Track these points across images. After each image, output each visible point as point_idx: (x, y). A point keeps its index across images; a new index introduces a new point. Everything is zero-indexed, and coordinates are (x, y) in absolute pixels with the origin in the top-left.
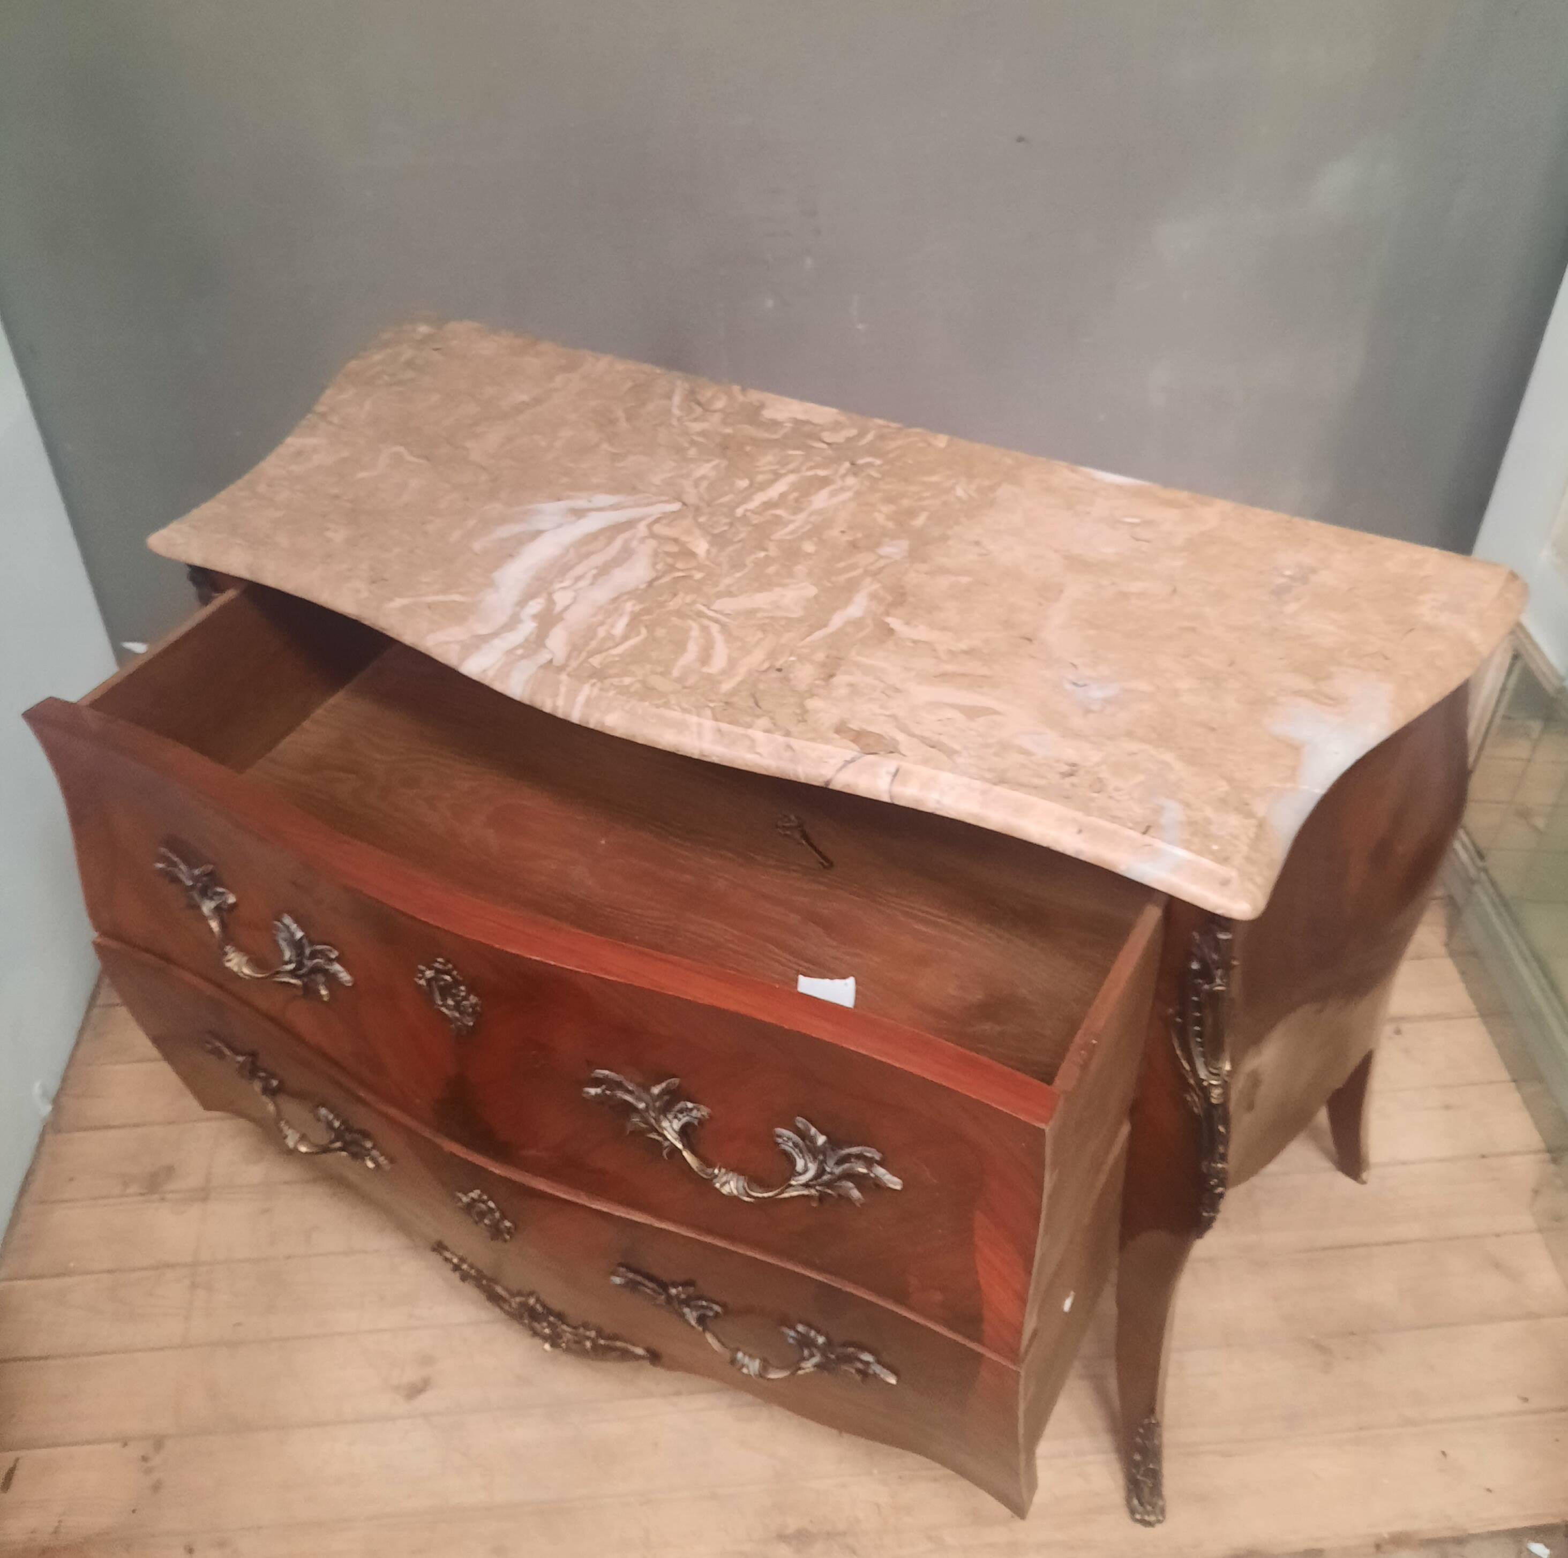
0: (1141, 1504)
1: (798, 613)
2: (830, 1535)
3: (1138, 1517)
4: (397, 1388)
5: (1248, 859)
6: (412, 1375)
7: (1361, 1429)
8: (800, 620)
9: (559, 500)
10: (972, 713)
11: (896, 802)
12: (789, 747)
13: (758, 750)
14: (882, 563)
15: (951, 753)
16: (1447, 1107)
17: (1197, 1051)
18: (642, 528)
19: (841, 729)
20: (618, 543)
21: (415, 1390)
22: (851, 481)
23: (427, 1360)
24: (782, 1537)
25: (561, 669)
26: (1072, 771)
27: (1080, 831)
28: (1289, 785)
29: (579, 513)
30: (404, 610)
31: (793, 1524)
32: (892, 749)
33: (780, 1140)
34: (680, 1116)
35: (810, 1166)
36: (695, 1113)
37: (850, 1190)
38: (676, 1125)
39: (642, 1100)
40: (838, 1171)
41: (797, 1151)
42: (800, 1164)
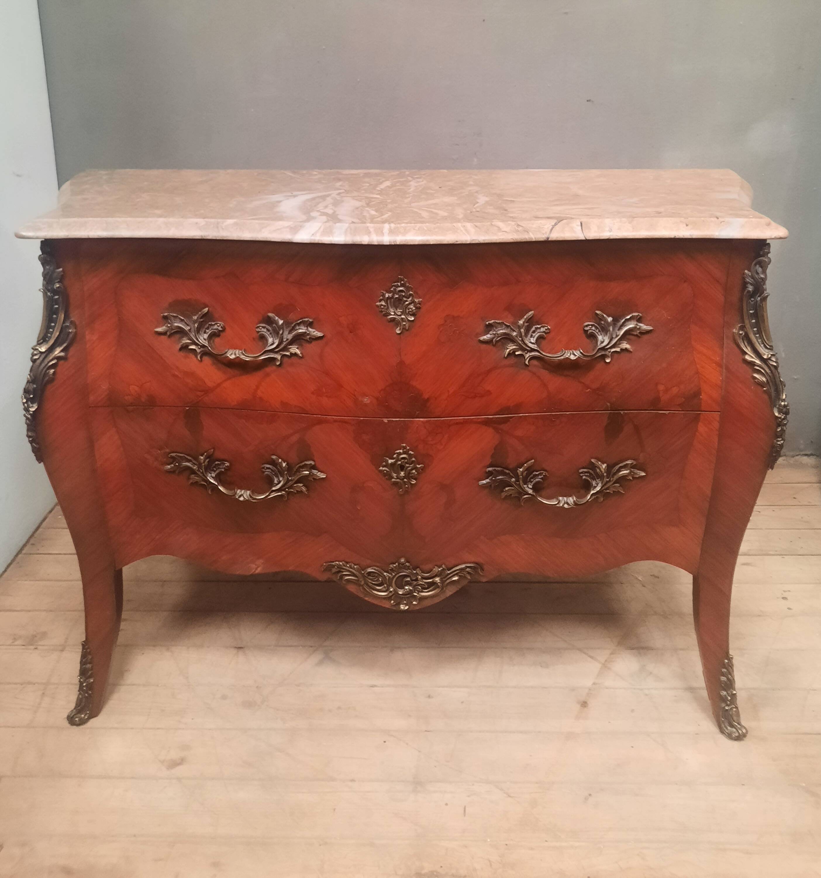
13: (503, 230)
23: (185, 747)
27: (688, 225)
34: (534, 334)
35: (605, 338)
36: (542, 329)
37: (626, 345)
38: (533, 340)
39: (514, 331)
40: (620, 333)
41: (597, 331)
42: (600, 338)
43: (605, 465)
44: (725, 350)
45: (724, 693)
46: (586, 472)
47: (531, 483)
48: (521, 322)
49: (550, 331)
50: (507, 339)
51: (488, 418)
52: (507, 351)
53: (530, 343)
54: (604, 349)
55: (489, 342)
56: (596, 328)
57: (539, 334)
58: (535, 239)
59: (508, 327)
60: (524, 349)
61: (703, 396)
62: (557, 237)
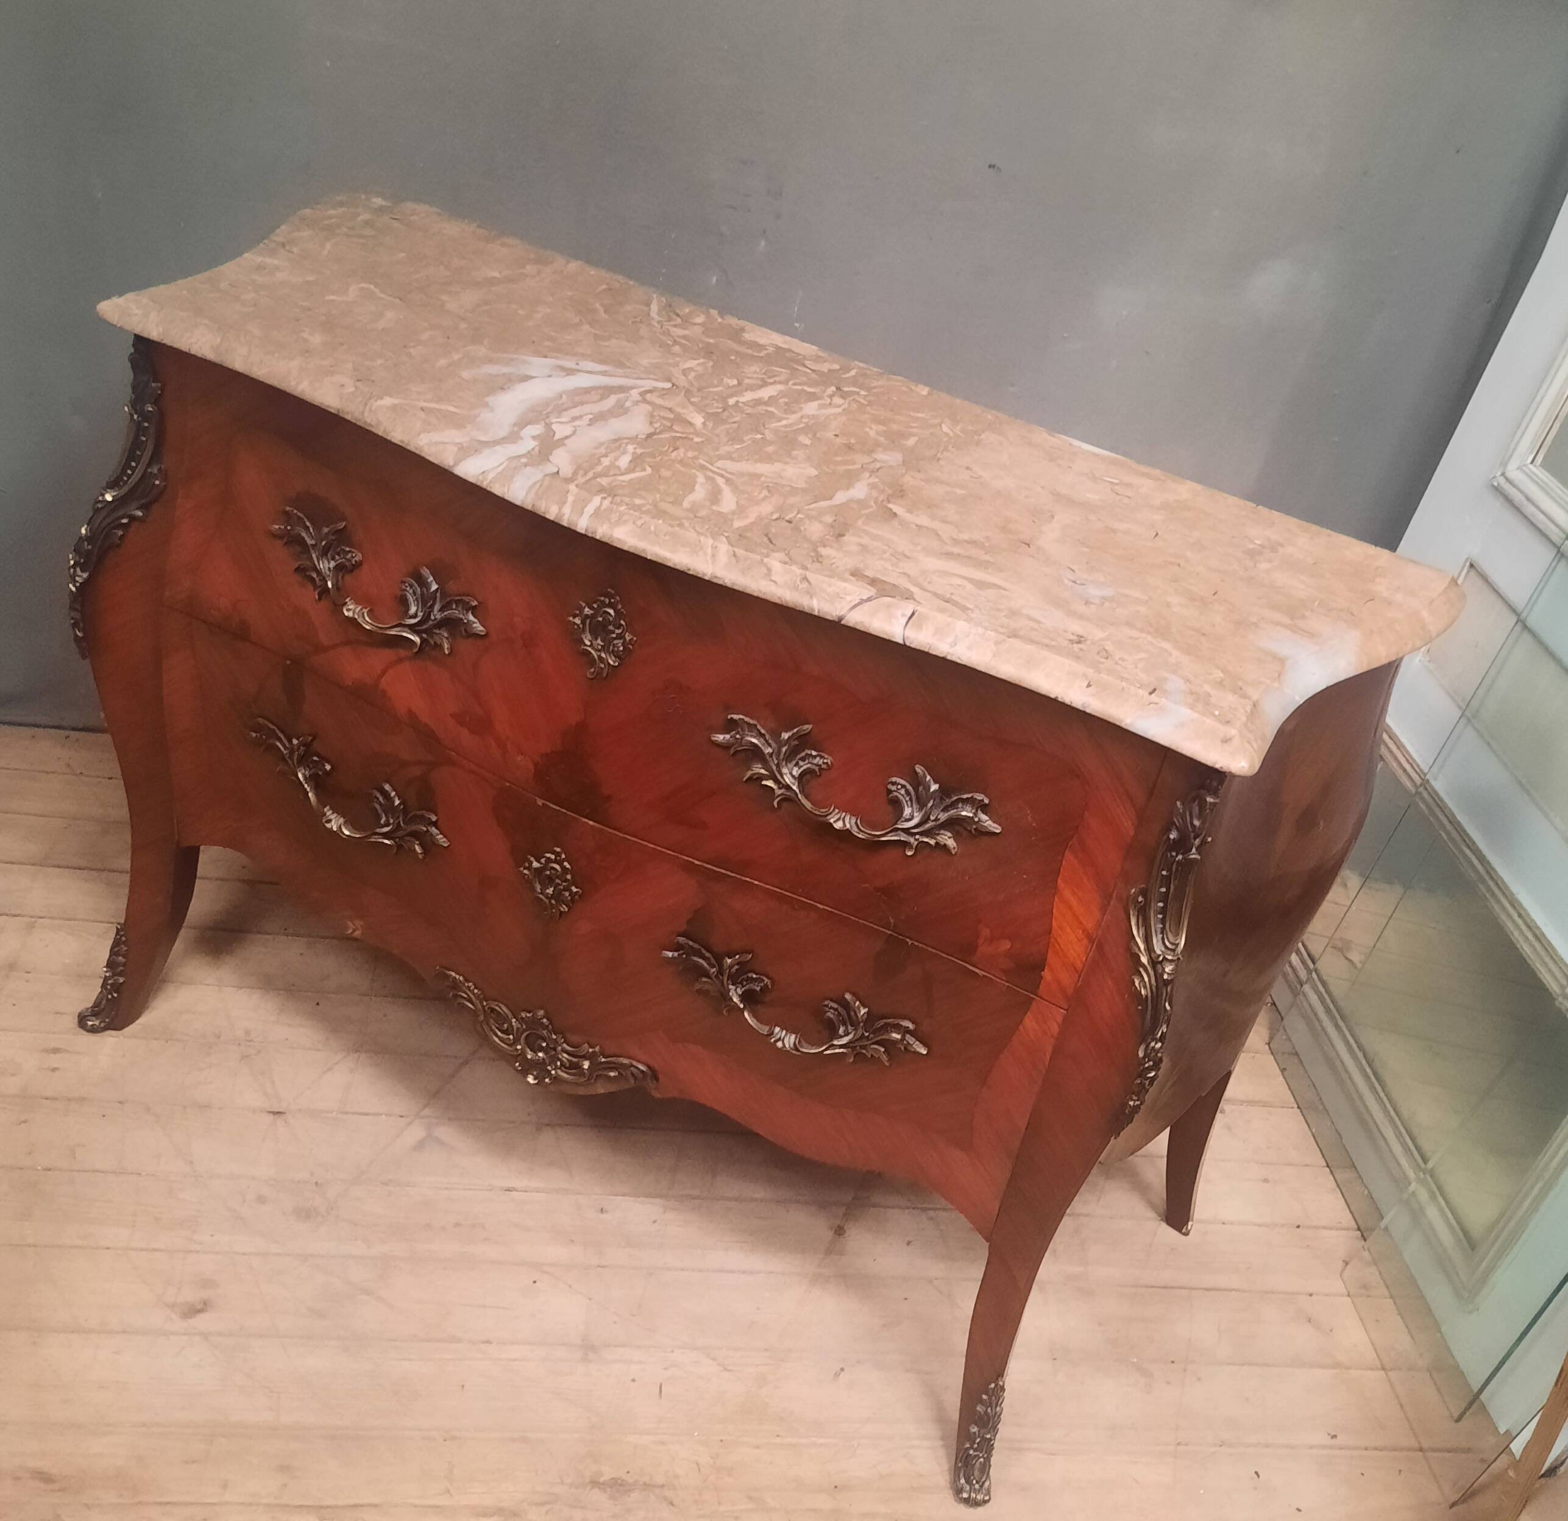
1: (802, 484)
6: (189, 1295)
8: (804, 491)
9: (546, 357)
10: (981, 585)
11: (909, 644)
12: (805, 579)
13: (773, 578)
14: (878, 465)
15: (964, 609)
18: (634, 394)
19: (856, 574)
20: (612, 400)
21: (193, 1310)
22: (837, 400)
23: (207, 1283)
25: (568, 480)
26: (1080, 639)
27: (1089, 686)
28: (1276, 684)
29: (569, 372)
30: (394, 408)
32: (908, 596)
33: (894, 788)
34: (801, 763)
35: (916, 814)
36: (817, 760)
37: (947, 839)
38: (796, 772)
39: (770, 745)
40: (943, 817)
41: (908, 799)
42: (907, 811)
43: (866, 1010)
44: (1107, 916)
45: (974, 1429)
46: (833, 1008)
47: (743, 987)
48: (785, 736)
49: (830, 767)
50: (755, 753)
51: (693, 863)
52: (749, 773)
53: (790, 775)
54: (907, 831)
55: (724, 747)
56: (908, 792)
57: (809, 765)
58: (819, 612)
59: (762, 735)
60: (776, 781)
61: (1046, 974)
62: (856, 623)
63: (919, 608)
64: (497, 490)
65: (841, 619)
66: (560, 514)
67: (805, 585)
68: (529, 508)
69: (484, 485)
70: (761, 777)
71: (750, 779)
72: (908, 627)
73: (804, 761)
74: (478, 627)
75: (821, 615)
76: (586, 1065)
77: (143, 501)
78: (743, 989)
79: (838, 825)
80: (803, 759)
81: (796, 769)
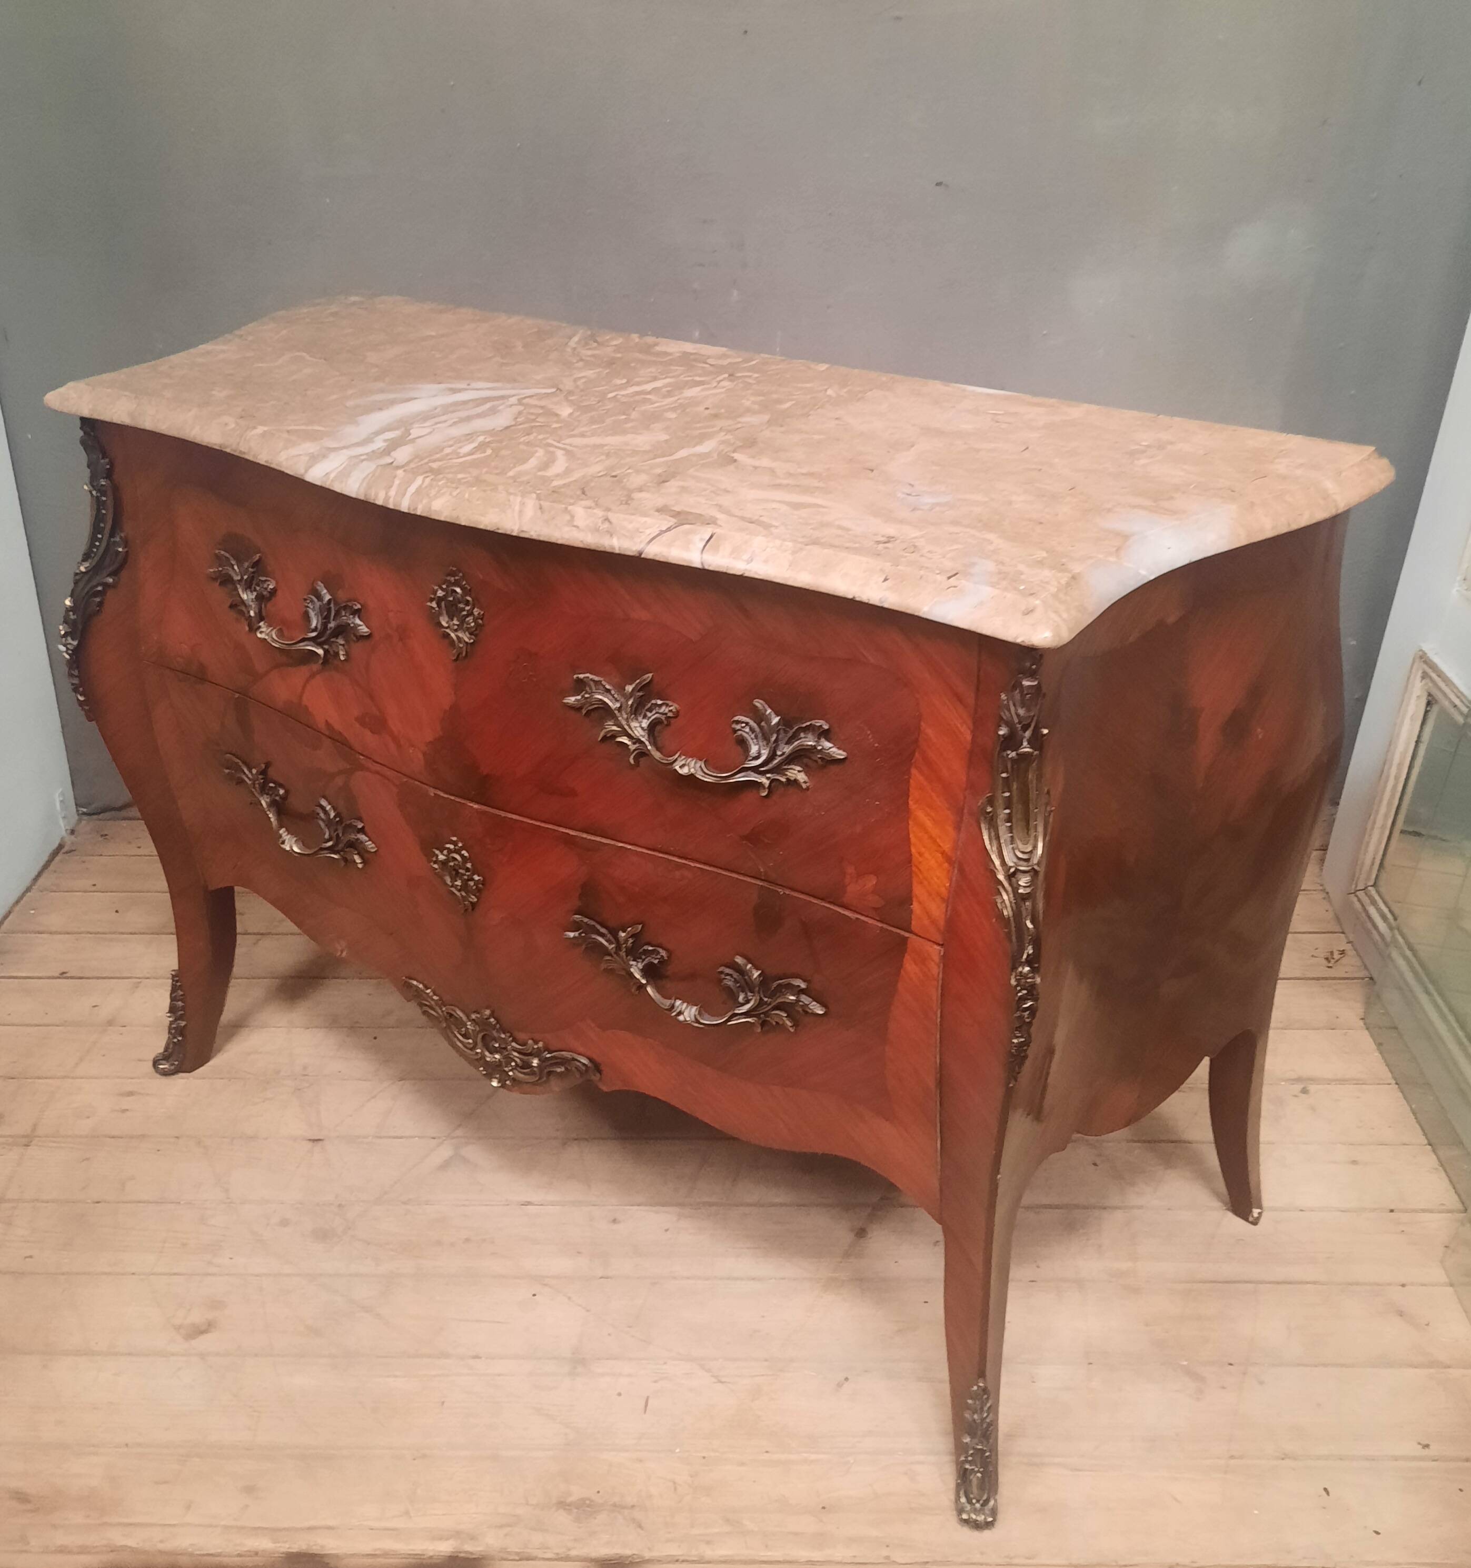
0: (969, 1501)
1: (647, 448)
2: (617, 1507)
3: (965, 1516)
4: (178, 1328)
5: (1055, 596)
6: (197, 1317)
7: (1232, 1457)
8: (645, 452)
9: (440, 383)
10: (797, 506)
11: (706, 567)
12: (607, 519)
13: (575, 524)
14: (739, 425)
15: (767, 526)
16: (1354, 1162)
17: (1005, 836)
18: (513, 400)
19: (661, 510)
20: (488, 405)
21: (198, 1331)
22: (726, 384)
23: (216, 1304)
24: (563, 1505)
25: (398, 468)
26: (889, 539)
27: (886, 580)
28: (1112, 559)
29: (454, 391)
30: (264, 435)
31: (577, 1492)
32: (712, 521)
34: (649, 714)
35: (763, 752)
36: (664, 709)
37: (797, 773)
38: (645, 723)
39: (617, 700)
40: (788, 749)
41: (753, 736)
42: (754, 750)
43: (759, 972)
44: (963, 834)
46: (729, 974)
47: (643, 961)
48: (629, 688)
49: (677, 714)
50: (605, 711)
51: (568, 834)
52: (602, 734)
53: (639, 727)
54: (755, 769)
55: (576, 709)
56: (752, 730)
57: (657, 715)
58: (619, 550)
59: (608, 691)
60: (630, 737)
61: (915, 906)
62: (656, 555)
63: (718, 531)
64: (338, 488)
65: (641, 554)
66: (387, 498)
67: (606, 525)
68: (362, 498)
69: (327, 485)
70: (614, 736)
71: (605, 738)
72: (705, 550)
73: (651, 712)
74: (364, 629)
75: (623, 553)
76: (535, 1062)
77: (111, 569)
78: (643, 964)
79: (684, 771)
80: (650, 710)
81: (645, 721)
